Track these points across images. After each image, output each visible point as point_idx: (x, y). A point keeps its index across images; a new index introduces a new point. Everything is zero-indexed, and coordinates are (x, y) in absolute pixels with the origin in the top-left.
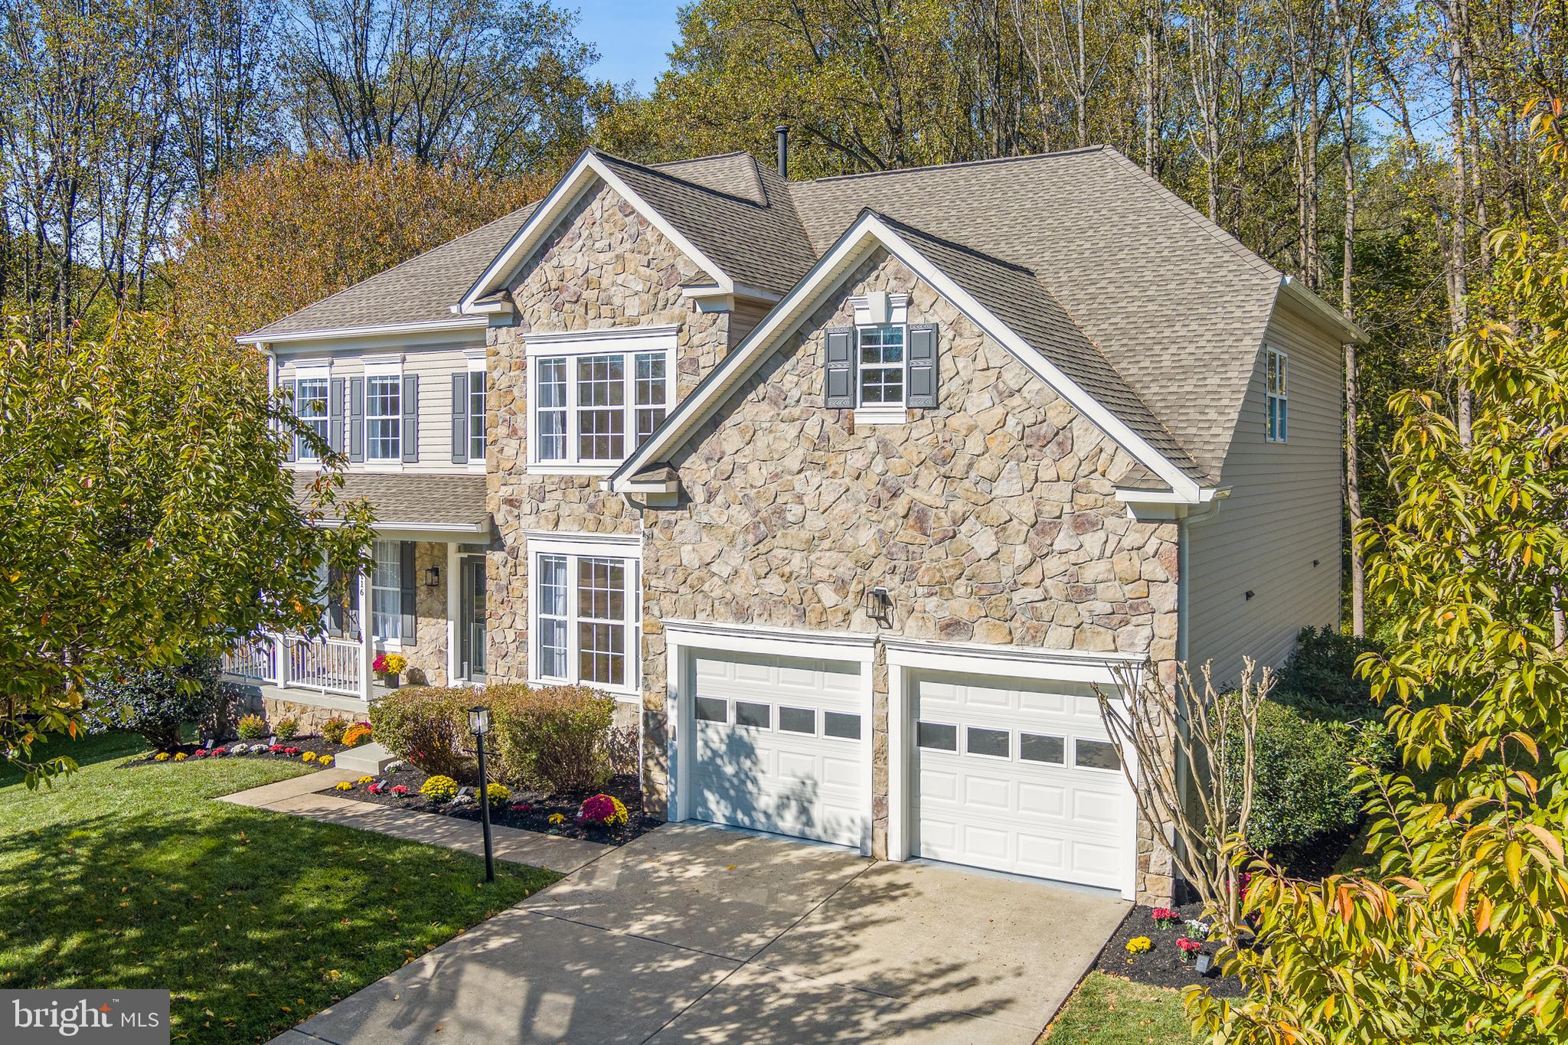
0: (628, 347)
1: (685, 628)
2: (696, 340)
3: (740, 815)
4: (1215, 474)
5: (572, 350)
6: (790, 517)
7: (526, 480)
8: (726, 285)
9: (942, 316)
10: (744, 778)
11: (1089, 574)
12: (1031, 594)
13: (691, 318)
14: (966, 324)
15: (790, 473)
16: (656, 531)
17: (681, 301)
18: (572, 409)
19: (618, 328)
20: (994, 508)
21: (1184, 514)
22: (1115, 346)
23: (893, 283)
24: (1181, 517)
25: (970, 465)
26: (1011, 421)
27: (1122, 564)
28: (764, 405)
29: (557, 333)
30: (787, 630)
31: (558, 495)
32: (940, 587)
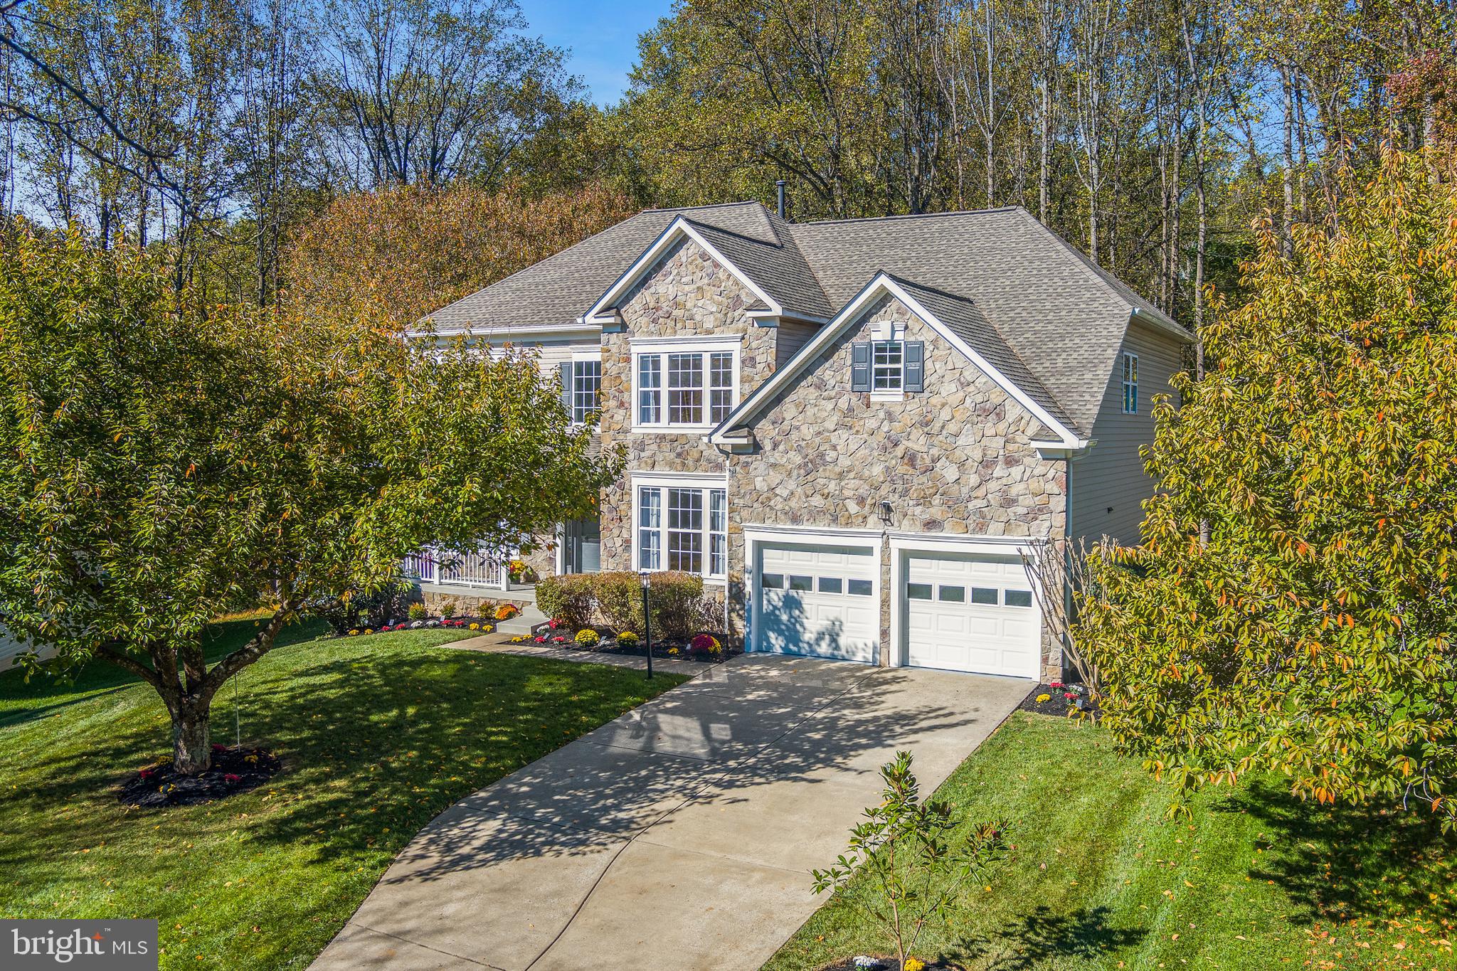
0: (706, 349)
1: (757, 529)
2: (754, 345)
3: (791, 647)
4: (1088, 432)
5: (664, 350)
6: (828, 459)
7: (630, 437)
8: (777, 310)
9: (926, 336)
10: (795, 621)
11: (1014, 492)
12: (979, 503)
13: (750, 330)
14: (941, 342)
15: (828, 431)
16: (738, 468)
17: (743, 319)
18: (665, 389)
19: (699, 336)
20: (958, 452)
21: (1070, 455)
22: (1028, 352)
23: (895, 315)
24: (1069, 457)
25: (943, 427)
26: (968, 400)
27: (1034, 485)
28: (812, 389)
29: (654, 338)
30: (826, 529)
31: (654, 447)
32: (924, 501)
